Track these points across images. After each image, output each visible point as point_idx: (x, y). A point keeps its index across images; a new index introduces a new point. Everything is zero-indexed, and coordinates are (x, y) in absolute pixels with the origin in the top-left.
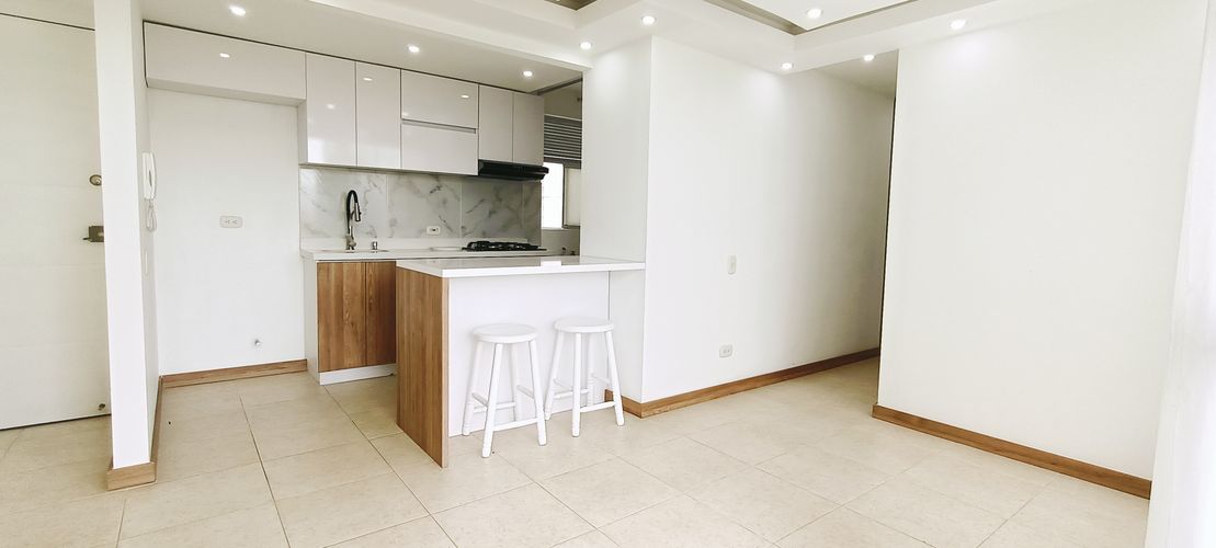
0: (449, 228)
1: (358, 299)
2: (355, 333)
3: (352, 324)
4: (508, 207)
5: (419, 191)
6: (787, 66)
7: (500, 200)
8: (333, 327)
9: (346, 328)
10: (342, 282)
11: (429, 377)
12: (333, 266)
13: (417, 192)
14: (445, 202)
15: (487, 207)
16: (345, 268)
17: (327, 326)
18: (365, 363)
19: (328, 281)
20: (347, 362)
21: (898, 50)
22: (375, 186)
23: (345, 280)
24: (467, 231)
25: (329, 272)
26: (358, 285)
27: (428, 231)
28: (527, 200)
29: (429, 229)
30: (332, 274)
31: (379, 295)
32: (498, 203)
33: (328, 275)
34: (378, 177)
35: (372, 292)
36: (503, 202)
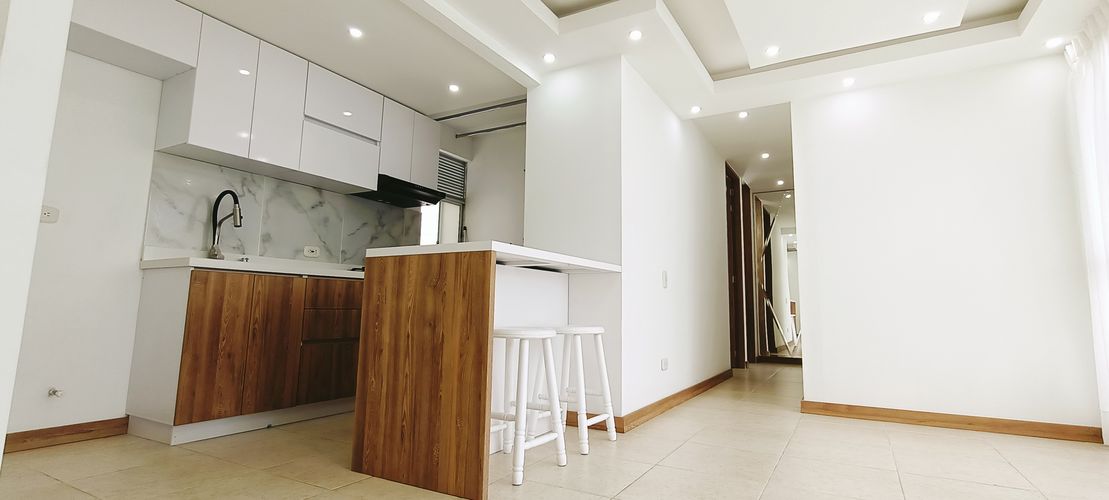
0: (328, 250)
1: (240, 322)
2: (232, 368)
3: (229, 356)
4: (390, 234)
5: (299, 205)
6: (695, 110)
7: (383, 226)
8: (204, 359)
9: (220, 361)
10: (222, 298)
11: (449, 386)
12: (213, 277)
13: (297, 206)
14: (326, 220)
15: (369, 231)
16: (228, 281)
17: (196, 358)
18: (239, 410)
19: (205, 295)
20: (216, 410)
21: (790, 103)
22: (250, 192)
23: (226, 297)
24: (348, 256)
25: (206, 283)
26: (242, 304)
27: (306, 252)
28: (408, 229)
29: (306, 249)
30: (211, 287)
31: (267, 318)
32: (380, 228)
33: (205, 288)
34: (254, 181)
35: (258, 314)
36: (385, 228)
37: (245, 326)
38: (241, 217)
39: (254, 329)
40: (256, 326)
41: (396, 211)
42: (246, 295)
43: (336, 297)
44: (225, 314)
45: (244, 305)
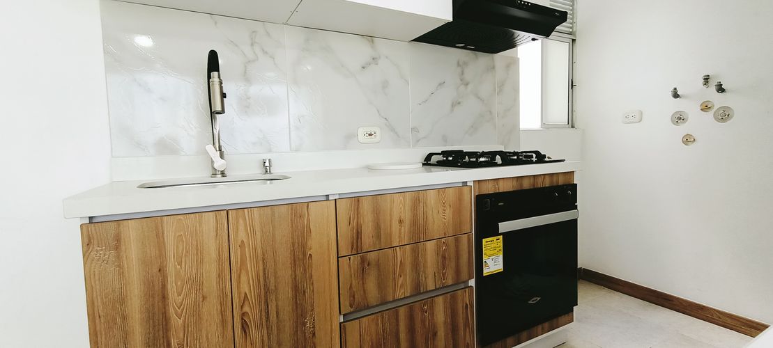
1: (211, 309)
4: (476, 95)
5: (343, 65)
7: (466, 84)
12: (132, 234)
13: (340, 67)
14: (385, 85)
19: (121, 274)
22: (265, 53)
23: (171, 268)
24: (421, 135)
25: (117, 248)
26: (210, 271)
27: (361, 137)
28: (502, 85)
29: (361, 132)
30: (133, 252)
31: (266, 291)
32: (462, 88)
33: (118, 257)
34: (268, 34)
35: (247, 285)
36: (470, 87)
37: (222, 313)
38: (223, 96)
39: (243, 314)
40: (246, 309)
41: (484, 59)
42: (214, 255)
43: (395, 225)
44: (174, 298)
45: (214, 275)
